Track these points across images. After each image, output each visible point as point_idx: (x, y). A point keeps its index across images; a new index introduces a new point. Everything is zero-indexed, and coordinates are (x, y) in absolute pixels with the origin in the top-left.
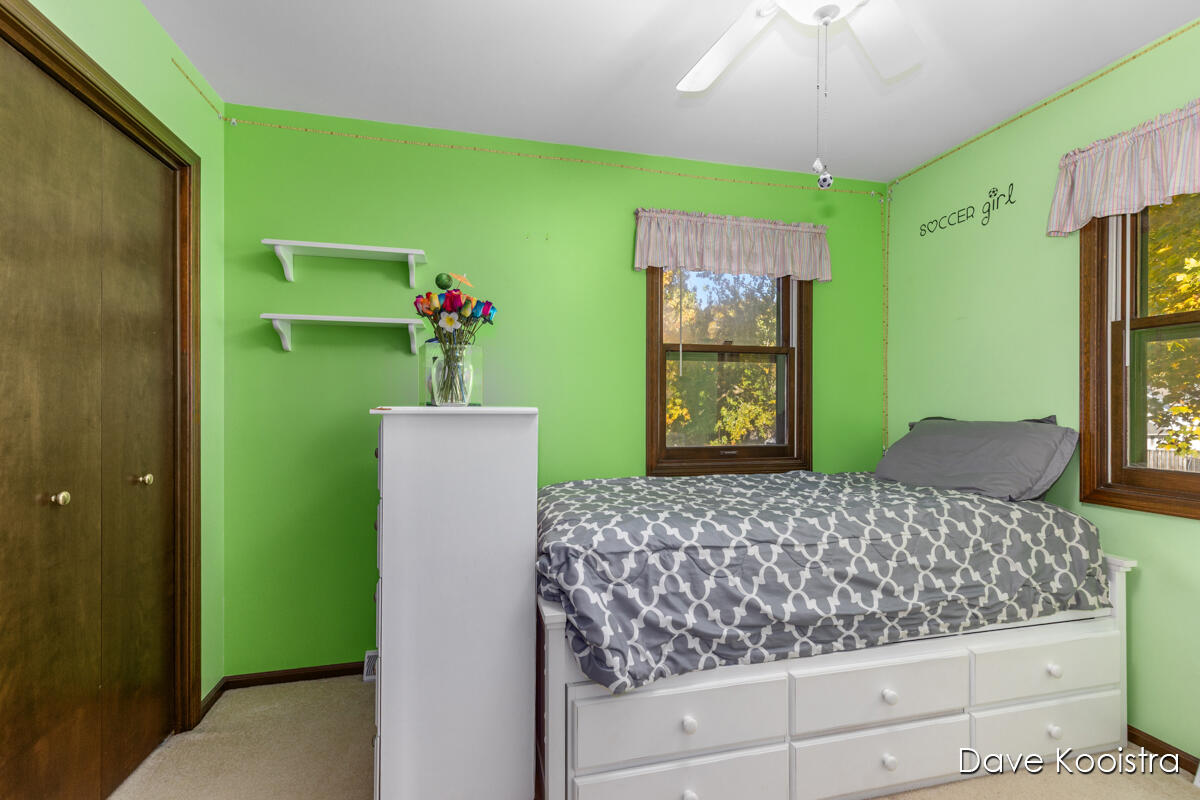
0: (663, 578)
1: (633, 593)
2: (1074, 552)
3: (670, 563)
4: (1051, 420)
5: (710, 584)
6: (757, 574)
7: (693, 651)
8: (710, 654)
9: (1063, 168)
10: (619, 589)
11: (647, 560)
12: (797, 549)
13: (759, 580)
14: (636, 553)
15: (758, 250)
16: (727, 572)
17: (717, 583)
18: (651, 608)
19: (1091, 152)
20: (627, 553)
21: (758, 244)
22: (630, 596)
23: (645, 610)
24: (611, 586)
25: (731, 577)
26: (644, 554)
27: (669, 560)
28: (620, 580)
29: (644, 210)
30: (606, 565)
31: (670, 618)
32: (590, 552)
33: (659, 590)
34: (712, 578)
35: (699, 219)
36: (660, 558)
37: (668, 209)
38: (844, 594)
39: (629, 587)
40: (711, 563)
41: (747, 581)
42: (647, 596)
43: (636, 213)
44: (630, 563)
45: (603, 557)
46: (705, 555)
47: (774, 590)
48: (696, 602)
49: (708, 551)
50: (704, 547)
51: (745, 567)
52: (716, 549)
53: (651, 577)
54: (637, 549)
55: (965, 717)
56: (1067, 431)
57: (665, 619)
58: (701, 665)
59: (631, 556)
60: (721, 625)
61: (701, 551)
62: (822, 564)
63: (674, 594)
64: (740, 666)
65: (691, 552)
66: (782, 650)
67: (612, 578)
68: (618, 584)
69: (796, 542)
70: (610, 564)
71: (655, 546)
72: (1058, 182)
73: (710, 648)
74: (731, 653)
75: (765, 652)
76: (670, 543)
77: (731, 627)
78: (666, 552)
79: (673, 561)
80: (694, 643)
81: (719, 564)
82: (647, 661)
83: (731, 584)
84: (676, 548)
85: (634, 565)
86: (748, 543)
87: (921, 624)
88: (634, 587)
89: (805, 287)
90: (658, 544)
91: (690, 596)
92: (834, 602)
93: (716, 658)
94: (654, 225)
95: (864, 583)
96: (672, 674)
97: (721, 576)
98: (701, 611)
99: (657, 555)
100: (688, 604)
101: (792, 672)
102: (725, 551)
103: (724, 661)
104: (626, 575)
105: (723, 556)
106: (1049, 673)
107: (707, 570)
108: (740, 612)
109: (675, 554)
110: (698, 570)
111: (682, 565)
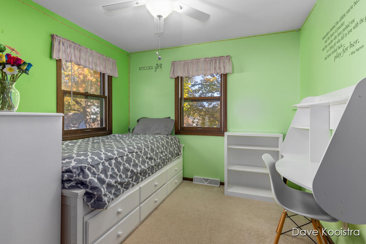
0: (110, 169)
1: (103, 176)
2: (177, 144)
3: (111, 164)
4: (169, 118)
5: (122, 168)
6: (132, 162)
7: (120, 189)
8: (123, 189)
9: (172, 64)
10: (99, 176)
11: (105, 165)
12: (138, 153)
13: (132, 163)
14: (102, 163)
15: (98, 63)
16: (125, 163)
17: (123, 167)
18: (108, 179)
19: (177, 63)
20: (99, 163)
21: (98, 61)
22: (102, 178)
23: (107, 180)
24: (96, 176)
25: (126, 164)
26: (104, 163)
27: (111, 163)
28: (99, 173)
29: (57, 36)
30: (94, 169)
31: (114, 181)
32: (89, 166)
33: (109, 173)
34: (122, 166)
35: (79, 47)
36: (109, 163)
37: (67, 39)
38: (148, 163)
39: (101, 175)
40: (121, 161)
41: (130, 164)
42: (106, 176)
43: (52, 36)
44: (101, 167)
45: (93, 166)
46: (119, 159)
47: (135, 165)
48: (119, 174)
49: (120, 158)
50: (119, 157)
51: (129, 161)
52: (122, 157)
53: (107, 170)
54: (102, 161)
55: (166, 185)
56: (173, 120)
57: (113, 182)
58: (121, 193)
59: (101, 164)
60: (125, 179)
61: (118, 158)
62: (143, 156)
63: (114, 173)
64: (129, 189)
65: (116, 159)
66: (138, 181)
67: (97, 173)
68: (99, 175)
69: (138, 151)
70: (95, 169)
71: (107, 160)
72: (171, 67)
73: (123, 186)
74: (127, 186)
75: (134, 183)
76: (110, 158)
77: (127, 179)
78: (110, 161)
79: (112, 163)
80: (119, 187)
81: (123, 161)
82: (109, 197)
83: (126, 166)
84: (112, 159)
85: (102, 167)
86: (129, 154)
87: (159, 166)
88: (102, 174)
89: (110, 78)
90: (107, 159)
91: (117, 173)
92: (146, 165)
93: (124, 189)
94: (61, 43)
95: (151, 159)
96: (115, 198)
97: (124, 165)
98: (121, 176)
99: (107, 162)
100: (117, 175)
101: (140, 186)
102: (124, 157)
103: (126, 189)
104: (100, 171)
105: (123, 159)
106: (176, 170)
107: (120, 164)
108: (129, 173)
109: (112, 161)
110: (119, 164)
111: (115, 164)
